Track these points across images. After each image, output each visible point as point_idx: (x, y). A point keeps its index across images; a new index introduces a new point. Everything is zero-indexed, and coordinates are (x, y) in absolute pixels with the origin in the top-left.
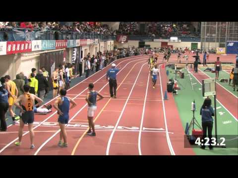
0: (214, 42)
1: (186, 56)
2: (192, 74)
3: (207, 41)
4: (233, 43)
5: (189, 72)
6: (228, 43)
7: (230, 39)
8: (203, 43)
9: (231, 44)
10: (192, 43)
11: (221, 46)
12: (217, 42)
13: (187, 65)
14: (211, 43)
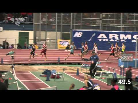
0: (54, 30)
1: (11, 52)
2: (20, 81)
3: (43, 30)
4: (82, 33)
5: (16, 78)
6: (74, 32)
7: (78, 27)
8: (38, 32)
9: (79, 35)
10: (20, 33)
11: (65, 37)
12: (58, 31)
13: (13, 67)
14: (49, 33)
